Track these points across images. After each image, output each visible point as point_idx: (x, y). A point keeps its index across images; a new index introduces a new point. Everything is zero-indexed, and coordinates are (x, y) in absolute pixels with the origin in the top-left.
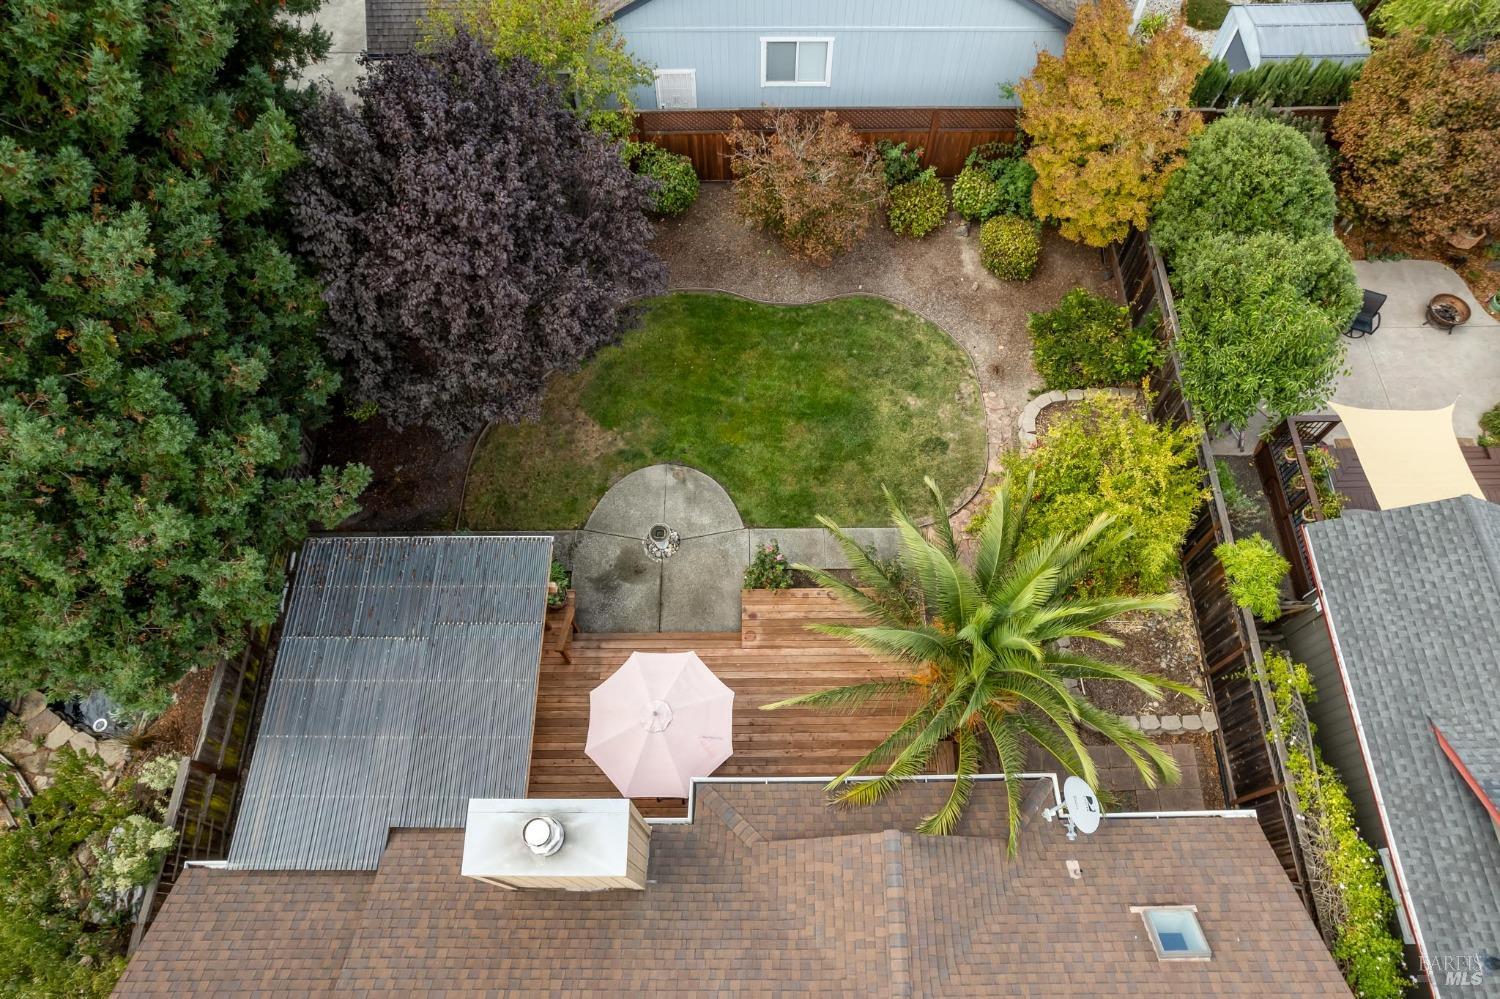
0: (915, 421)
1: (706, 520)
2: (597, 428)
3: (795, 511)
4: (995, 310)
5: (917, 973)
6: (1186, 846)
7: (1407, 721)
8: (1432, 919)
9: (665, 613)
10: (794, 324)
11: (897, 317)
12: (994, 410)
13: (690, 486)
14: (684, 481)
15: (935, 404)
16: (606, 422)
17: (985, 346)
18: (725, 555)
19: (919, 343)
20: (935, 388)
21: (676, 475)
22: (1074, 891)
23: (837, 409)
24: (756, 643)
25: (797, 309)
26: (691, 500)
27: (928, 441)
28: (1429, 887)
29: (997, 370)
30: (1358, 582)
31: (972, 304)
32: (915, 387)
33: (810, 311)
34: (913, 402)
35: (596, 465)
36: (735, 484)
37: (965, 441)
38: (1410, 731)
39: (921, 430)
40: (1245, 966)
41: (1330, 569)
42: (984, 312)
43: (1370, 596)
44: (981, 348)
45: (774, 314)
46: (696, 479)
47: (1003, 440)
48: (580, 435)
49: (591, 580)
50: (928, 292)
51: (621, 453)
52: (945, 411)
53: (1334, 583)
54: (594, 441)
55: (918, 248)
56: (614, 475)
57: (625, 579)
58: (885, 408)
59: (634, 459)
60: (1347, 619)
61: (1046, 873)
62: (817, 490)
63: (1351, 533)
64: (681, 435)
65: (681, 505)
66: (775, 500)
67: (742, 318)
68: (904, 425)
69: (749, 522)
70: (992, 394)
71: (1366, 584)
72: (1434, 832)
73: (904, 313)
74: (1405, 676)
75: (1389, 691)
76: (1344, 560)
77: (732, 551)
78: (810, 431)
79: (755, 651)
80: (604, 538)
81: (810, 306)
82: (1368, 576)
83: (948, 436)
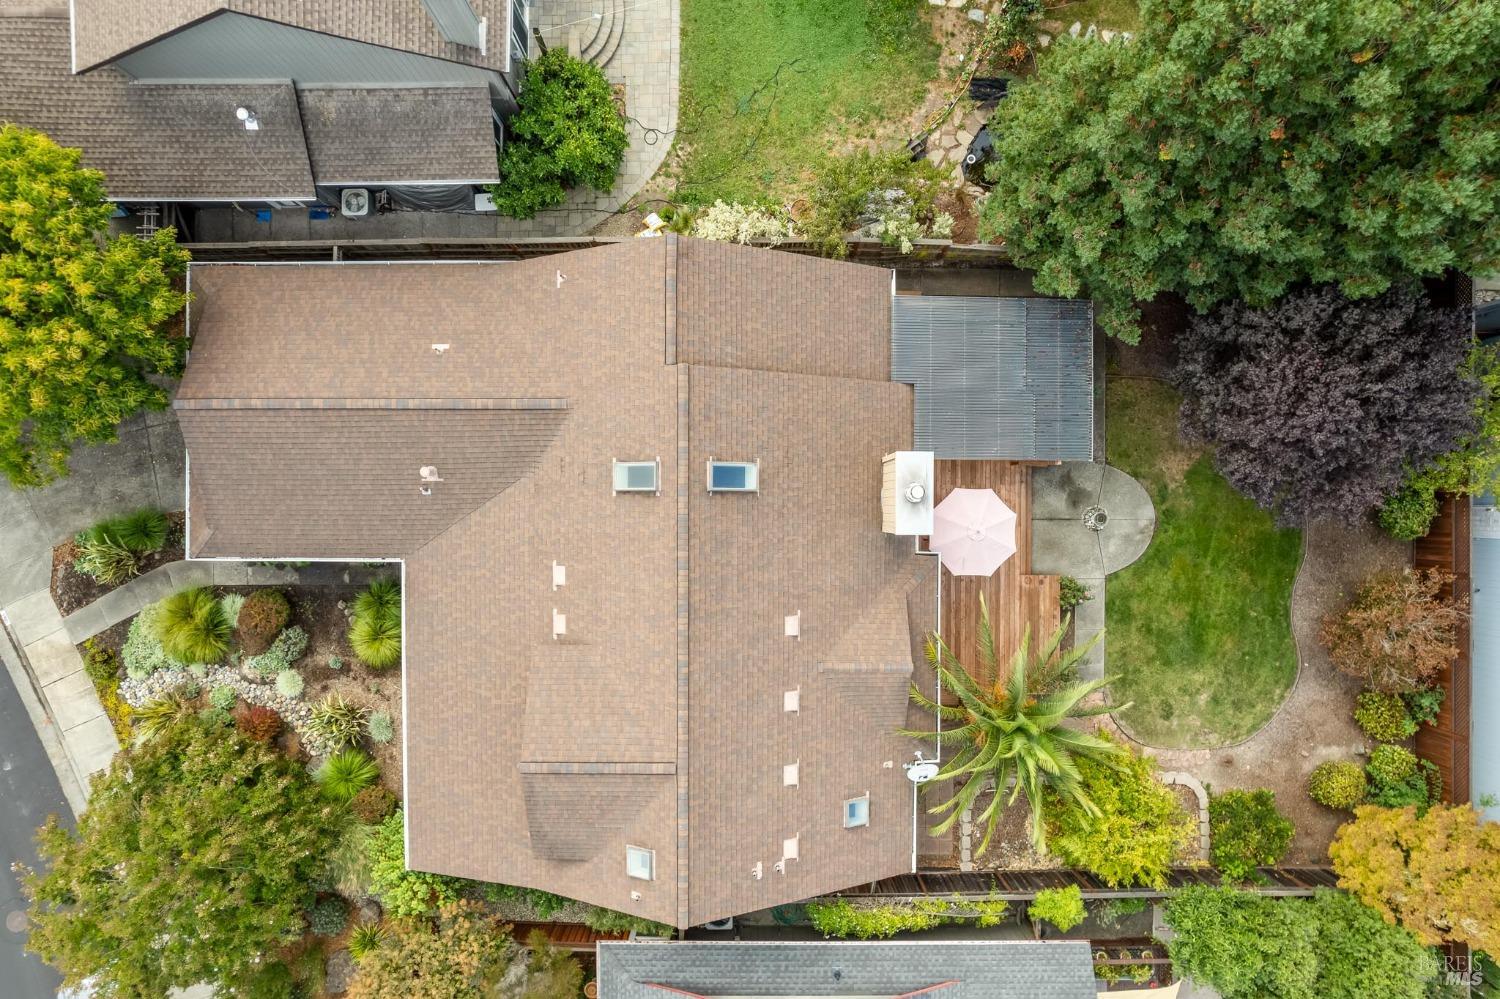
0: (1187, 698)
1: (1112, 548)
2: (1186, 468)
3: (1118, 610)
4: (1282, 767)
5: (842, 676)
6: (898, 828)
7: (964, 969)
8: (858, 952)
9: (1045, 522)
10: (1272, 612)
11: (1278, 691)
12: (1194, 756)
13: (1138, 537)
14: (1142, 532)
15: (1201, 714)
16: (1190, 475)
17: (1250, 755)
18: (1086, 562)
19: (1253, 706)
20: (1214, 715)
21: (1146, 527)
22: (877, 763)
23: (1199, 643)
24: (1024, 584)
25: (1287, 615)
26: (1127, 538)
27: (1170, 707)
28: (874, 955)
29: (1229, 762)
30: (1048, 964)
31: (1289, 750)
32: (1215, 700)
33: (1285, 625)
34: (1203, 698)
35: (1156, 470)
36: (1139, 569)
37: (1170, 733)
38: (958, 969)
39: (1180, 703)
40: (841, 843)
41: (1059, 950)
42: (1280, 758)
43: (1040, 968)
44: (1249, 753)
45: (1283, 598)
46: (1143, 541)
47: (1170, 760)
48: (1180, 456)
49: (1069, 472)
50: (1299, 717)
51: (1166, 487)
52: (1195, 721)
53: (1050, 950)
54: (1175, 467)
55: (1344, 712)
56: (1147, 483)
57: (1069, 495)
58: (1198, 677)
59: (1160, 496)
60: (1026, 952)
61: (887, 749)
62: (1134, 626)
63: (1083, 969)
64: (1179, 529)
65: (1123, 531)
66: (1126, 597)
67: (1279, 573)
68: (1184, 690)
69: (1109, 579)
70: (1208, 756)
71: (1048, 968)
72: (903, 966)
73: (1282, 697)
74: (990, 975)
75: (981, 964)
76: (1065, 960)
77: (1089, 567)
78: (1181, 622)
79: (1017, 583)
80: (1099, 479)
81: (1289, 625)
82: (1052, 971)
83: (1175, 722)
